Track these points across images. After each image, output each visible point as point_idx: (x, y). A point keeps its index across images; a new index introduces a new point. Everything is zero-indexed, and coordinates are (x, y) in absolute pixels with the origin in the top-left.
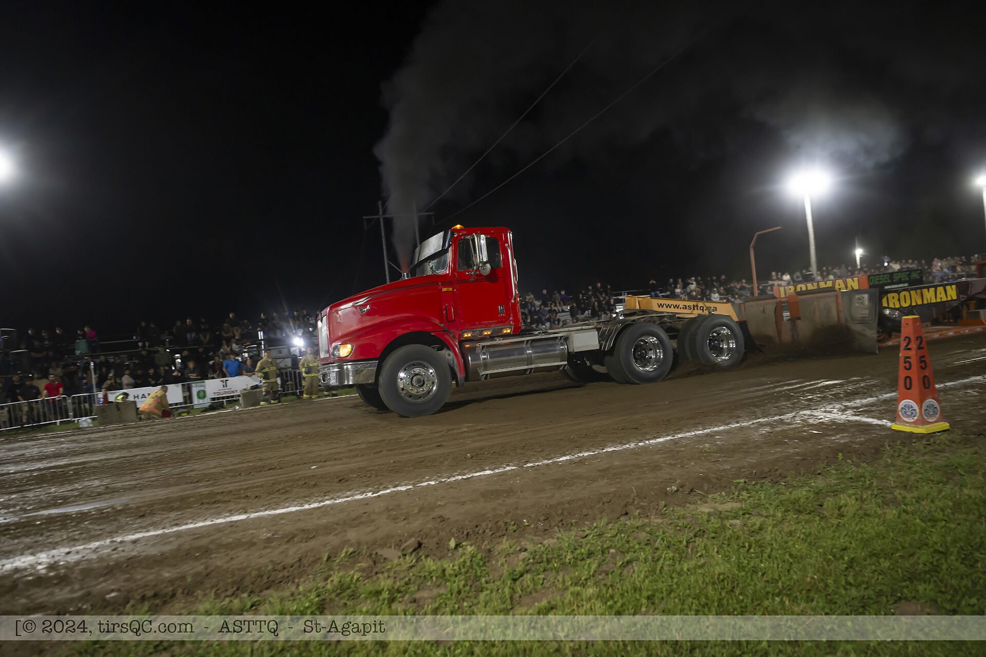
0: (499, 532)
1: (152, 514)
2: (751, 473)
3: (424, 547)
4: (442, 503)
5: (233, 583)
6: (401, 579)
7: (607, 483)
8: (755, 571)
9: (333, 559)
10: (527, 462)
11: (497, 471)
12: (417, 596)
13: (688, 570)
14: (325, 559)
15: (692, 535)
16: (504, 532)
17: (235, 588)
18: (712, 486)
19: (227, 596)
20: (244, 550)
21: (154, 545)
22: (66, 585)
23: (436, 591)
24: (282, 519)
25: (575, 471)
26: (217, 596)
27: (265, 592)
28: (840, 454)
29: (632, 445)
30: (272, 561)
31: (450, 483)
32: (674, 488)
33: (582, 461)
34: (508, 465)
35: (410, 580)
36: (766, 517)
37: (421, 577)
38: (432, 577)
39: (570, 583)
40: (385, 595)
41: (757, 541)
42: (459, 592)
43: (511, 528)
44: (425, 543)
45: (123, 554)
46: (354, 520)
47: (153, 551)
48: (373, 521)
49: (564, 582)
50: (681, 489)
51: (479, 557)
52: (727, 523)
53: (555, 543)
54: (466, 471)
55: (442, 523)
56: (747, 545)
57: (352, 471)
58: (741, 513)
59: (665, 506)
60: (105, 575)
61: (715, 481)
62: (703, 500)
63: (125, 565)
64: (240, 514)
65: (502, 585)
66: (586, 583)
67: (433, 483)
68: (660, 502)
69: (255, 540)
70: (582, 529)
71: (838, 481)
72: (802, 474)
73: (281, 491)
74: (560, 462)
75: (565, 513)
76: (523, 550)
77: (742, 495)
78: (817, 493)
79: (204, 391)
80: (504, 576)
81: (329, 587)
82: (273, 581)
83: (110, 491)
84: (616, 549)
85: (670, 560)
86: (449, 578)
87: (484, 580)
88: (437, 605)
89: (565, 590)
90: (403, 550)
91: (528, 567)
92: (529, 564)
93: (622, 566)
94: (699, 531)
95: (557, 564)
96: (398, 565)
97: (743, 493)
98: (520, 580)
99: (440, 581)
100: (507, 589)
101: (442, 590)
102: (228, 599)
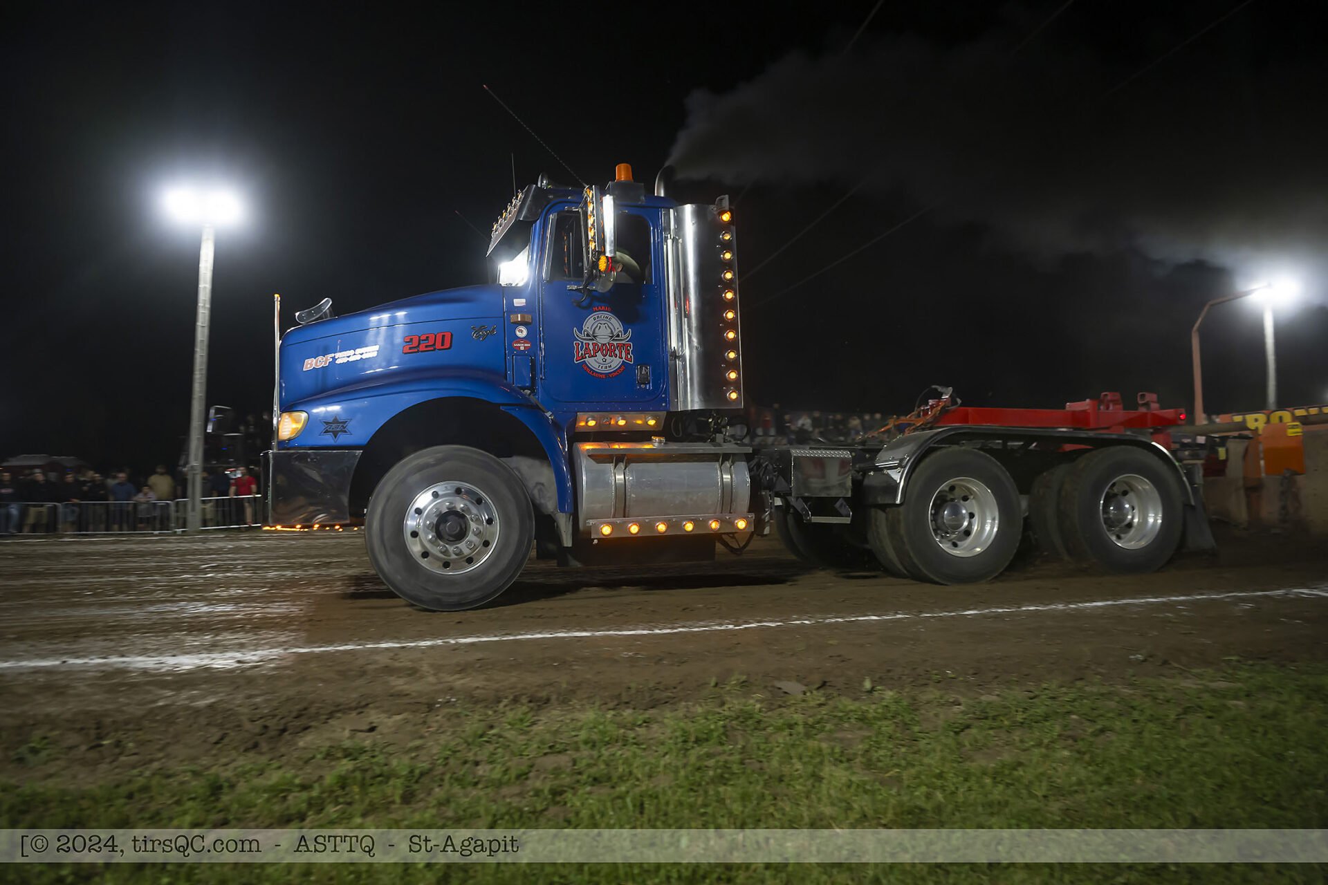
0: (920, 680)
2: (1245, 651)
3: (830, 686)
4: (833, 643)
5: (610, 697)
6: (812, 716)
7: (1044, 642)
9: (721, 686)
10: (921, 612)
11: (884, 618)
14: (713, 684)
15: (1180, 710)
16: (927, 681)
17: (615, 703)
18: (1192, 660)
19: (610, 709)
20: (608, 666)
23: (859, 734)
24: (636, 640)
25: (993, 626)
27: (653, 711)
29: (1061, 607)
30: (648, 680)
31: (831, 624)
32: (1140, 657)
33: (998, 617)
34: (898, 613)
35: (822, 719)
36: (1281, 702)
37: (835, 716)
38: (849, 718)
39: (1031, 744)
41: (1274, 727)
43: (934, 677)
44: (830, 682)
46: (729, 649)
48: (753, 653)
50: (1151, 659)
51: (905, 703)
53: (997, 700)
54: (844, 614)
55: (843, 663)
58: (1242, 694)
59: (1133, 676)
60: (460, 672)
61: (1194, 654)
62: (1184, 674)
63: (478, 665)
66: (1053, 747)
67: (807, 622)
68: (1125, 671)
74: (967, 615)
75: (998, 669)
76: (957, 703)
77: (1238, 675)
80: (941, 727)
81: (727, 713)
82: (658, 700)
84: (1079, 715)
85: (1158, 734)
86: (873, 722)
87: (916, 729)
88: (867, 746)
89: (1024, 750)
90: (806, 685)
91: (969, 722)
92: (970, 718)
93: (1095, 734)
94: (1189, 707)
95: (1006, 723)
96: (804, 701)
97: (1240, 673)
98: (962, 734)
99: (860, 724)
100: (950, 741)
101: (866, 733)
102: (612, 712)
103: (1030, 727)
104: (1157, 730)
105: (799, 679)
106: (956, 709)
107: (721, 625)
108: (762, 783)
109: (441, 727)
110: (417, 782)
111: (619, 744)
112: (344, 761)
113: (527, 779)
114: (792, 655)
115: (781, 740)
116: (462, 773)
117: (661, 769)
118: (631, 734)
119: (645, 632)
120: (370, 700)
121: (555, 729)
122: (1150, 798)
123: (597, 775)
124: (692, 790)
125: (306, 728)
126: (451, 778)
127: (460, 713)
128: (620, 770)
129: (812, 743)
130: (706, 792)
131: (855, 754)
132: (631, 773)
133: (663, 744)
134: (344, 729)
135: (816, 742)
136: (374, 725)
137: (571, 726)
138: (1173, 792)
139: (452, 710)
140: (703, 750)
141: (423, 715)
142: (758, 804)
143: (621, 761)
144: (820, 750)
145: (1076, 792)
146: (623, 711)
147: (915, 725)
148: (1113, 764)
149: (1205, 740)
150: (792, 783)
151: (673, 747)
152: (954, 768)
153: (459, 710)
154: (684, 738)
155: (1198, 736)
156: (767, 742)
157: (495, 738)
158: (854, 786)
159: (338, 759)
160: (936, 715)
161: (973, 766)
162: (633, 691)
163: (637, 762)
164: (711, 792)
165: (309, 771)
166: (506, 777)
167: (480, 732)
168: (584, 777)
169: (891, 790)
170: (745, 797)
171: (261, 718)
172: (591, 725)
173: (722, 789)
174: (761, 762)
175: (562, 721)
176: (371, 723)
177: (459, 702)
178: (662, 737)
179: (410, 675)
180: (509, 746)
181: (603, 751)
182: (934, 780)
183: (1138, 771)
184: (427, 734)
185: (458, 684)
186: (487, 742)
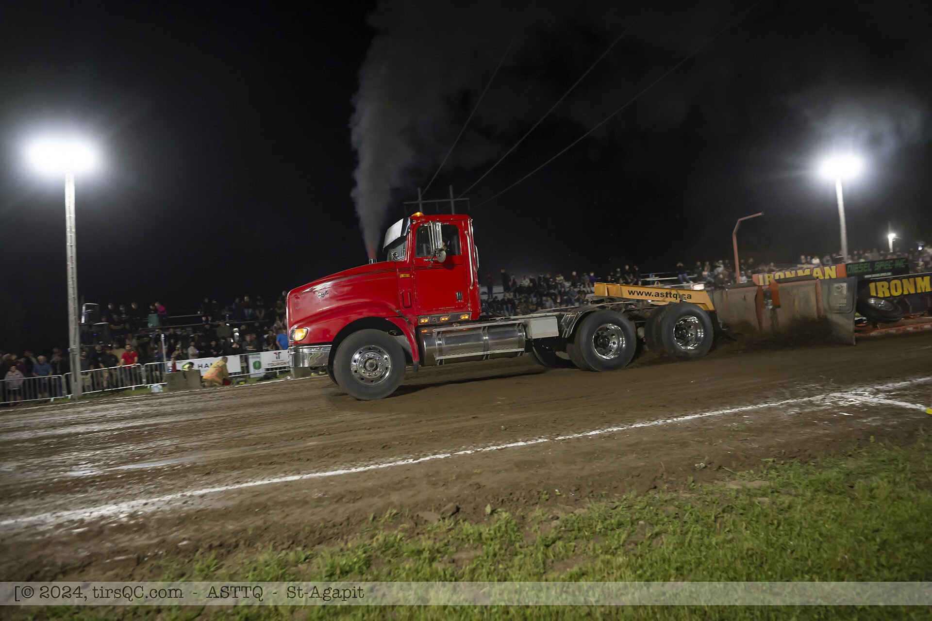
0: (532, 500)
1: (216, 472)
2: (780, 453)
3: (462, 511)
4: (479, 471)
5: (289, 537)
6: (441, 540)
7: (636, 457)
8: (784, 549)
9: (377, 519)
10: (558, 435)
11: (530, 443)
12: (456, 557)
13: (717, 544)
14: (371, 519)
16: (537, 500)
17: (290, 542)
18: (740, 464)
20: (298, 508)
21: (219, 500)
22: (145, 533)
23: (473, 553)
24: (331, 481)
25: (604, 445)
26: (275, 548)
27: (317, 547)
28: (872, 437)
30: (323, 519)
31: (485, 453)
32: (702, 465)
34: (540, 438)
35: (449, 541)
36: (796, 496)
37: (459, 539)
38: (469, 540)
39: (600, 551)
40: (426, 554)
41: (785, 519)
42: (495, 555)
43: (544, 497)
44: (463, 508)
45: (192, 507)
46: (397, 484)
47: (219, 505)
48: (414, 486)
49: (594, 550)
50: (709, 466)
51: (513, 522)
52: (756, 500)
53: (585, 514)
54: (500, 442)
55: (478, 491)
56: (775, 522)
57: (395, 439)
58: (770, 491)
59: (693, 482)
60: (178, 525)
61: (743, 459)
62: (732, 477)
64: (293, 475)
65: (535, 551)
66: (616, 553)
67: (469, 452)
68: (689, 477)
69: (307, 499)
70: (613, 500)
71: (870, 464)
72: (832, 455)
73: (330, 456)
74: (590, 436)
75: (595, 485)
76: (555, 518)
77: (771, 474)
78: (848, 475)
79: (259, 363)
80: (537, 542)
81: (375, 544)
82: (324, 537)
83: (179, 450)
85: (699, 533)
86: (485, 542)
87: (518, 545)
88: (474, 566)
90: (442, 514)
91: (560, 535)
92: (561, 531)
93: (650, 538)
94: (727, 507)
95: (587, 533)
96: (437, 528)
98: (551, 547)
99: (476, 544)
100: (540, 554)
101: (477, 553)
102: (284, 552)
103: (604, 536)
104: (699, 529)
106: (553, 524)
107: (404, 459)
114: (443, 485)
118: (292, 572)
120: (93, 559)
127: (162, 564)
131: (463, 574)
137: (248, 568)
147: (518, 541)
175: (243, 563)
177: (164, 554)
179: (137, 531)
185: (171, 537)
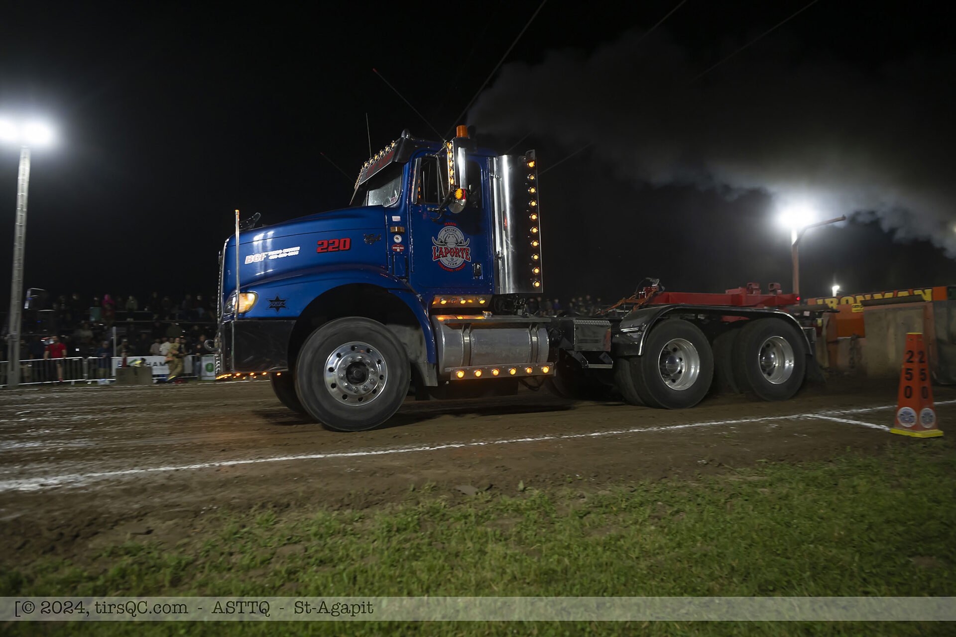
0: (557, 481)
1: (231, 449)
2: (771, 456)
3: (495, 488)
4: (499, 458)
5: (336, 501)
6: (481, 509)
7: (642, 453)
9: (417, 490)
10: (562, 435)
11: (538, 439)
12: (499, 522)
14: (412, 489)
15: (728, 496)
16: (562, 482)
17: (339, 505)
18: (737, 463)
19: (335, 510)
20: (336, 479)
23: (514, 520)
24: (357, 460)
25: (609, 443)
27: (366, 510)
29: (655, 429)
30: (364, 488)
31: (498, 445)
32: (704, 461)
33: (614, 437)
34: (546, 436)
35: (488, 511)
36: (791, 488)
37: (498, 509)
38: (508, 510)
39: (630, 522)
40: (473, 519)
41: (786, 505)
42: (535, 522)
43: (567, 479)
44: (495, 485)
48: (441, 466)
50: (711, 463)
51: (546, 498)
52: (759, 490)
53: (609, 494)
54: (509, 438)
55: (505, 472)
56: (777, 507)
58: (767, 484)
59: (699, 475)
61: (739, 459)
62: (731, 472)
64: (316, 454)
65: (571, 520)
66: (644, 524)
67: (482, 444)
68: (694, 471)
69: (342, 472)
70: (631, 485)
71: (848, 468)
72: (816, 460)
74: (592, 436)
75: (611, 473)
76: (582, 496)
78: (831, 475)
80: (570, 514)
81: (421, 510)
82: (371, 502)
84: (663, 502)
85: (713, 512)
86: (524, 511)
87: (554, 515)
88: (519, 529)
89: (626, 527)
90: (478, 488)
91: (590, 509)
92: (590, 507)
93: (671, 514)
94: (733, 494)
95: (615, 509)
96: (476, 499)
97: (767, 470)
98: (585, 518)
99: (515, 514)
100: (576, 523)
101: (519, 520)
102: (336, 512)
103: (630, 511)
104: (713, 510)
105: (474, 484)
106: (581, 501)
107: (420, 447)
108: (443, 558)
109: (204, 528)
110: (183, 570)
111: (340, 535)
112: (125, 557)
113: (269, 563)
114: (470, 467)
115: (458, 527)
116: (219, 562)
117: (370, 551)
118: (349, 528)
119: (364, 454)
120: (148, 510)
121: (292, 526)
122: (705, 555)
123: (323, 559)
124: (392, 565)
125: (96, 533)
126: (210, 565)
127: (220, 517)
128: (340, 554)
129: (480, 529)
130: (403, 567)
131: (511, 535)
132: (348, 555)
133: (373, 533)
134: (126, 533)
135: (483, 528)
136: (151, 529)
137: (306, 523)
138: (720, 551)
139: (214, 516)
140: (402, 536)
141: (190, 520)
142: (439, 573)
143: (341, 547)
144: (486, 533)
145: (658, 554)
146: (345, 511)
147: (553, 513)
148: (682, 534)
149: (742, 515)
150: (464, 557)
151: (380, 535)
152: (578, 541)
153: (218, 515)
154: (388, 529)
155: (738, 513)
156: (449, 528)
157: (246, 534)
158: (508, 558)
159: (120, 556)
160: (568, 506)
161: (589, 540)
162: (353, 496)
163: (354, 547)
164: (406, 566)
165: (96, 566)
166: (253, 563)
167: (234, 531)
168: (313, 560)
169: (533, 558)
170: (430, 569)
171: (58, 527)
172: (320, 522)
173: (414, 563)
174: (444, 543)
175: (298, 520)
176: (148, 527)
177: (219, 509)
178: (373, 528)
179: (181, 490)
180: (256, 540)
181: (328, 540)
182: (564, 550)
183: (699, 538)
184: (193, 534)
185: (218, 496)
186: (239, 537)
